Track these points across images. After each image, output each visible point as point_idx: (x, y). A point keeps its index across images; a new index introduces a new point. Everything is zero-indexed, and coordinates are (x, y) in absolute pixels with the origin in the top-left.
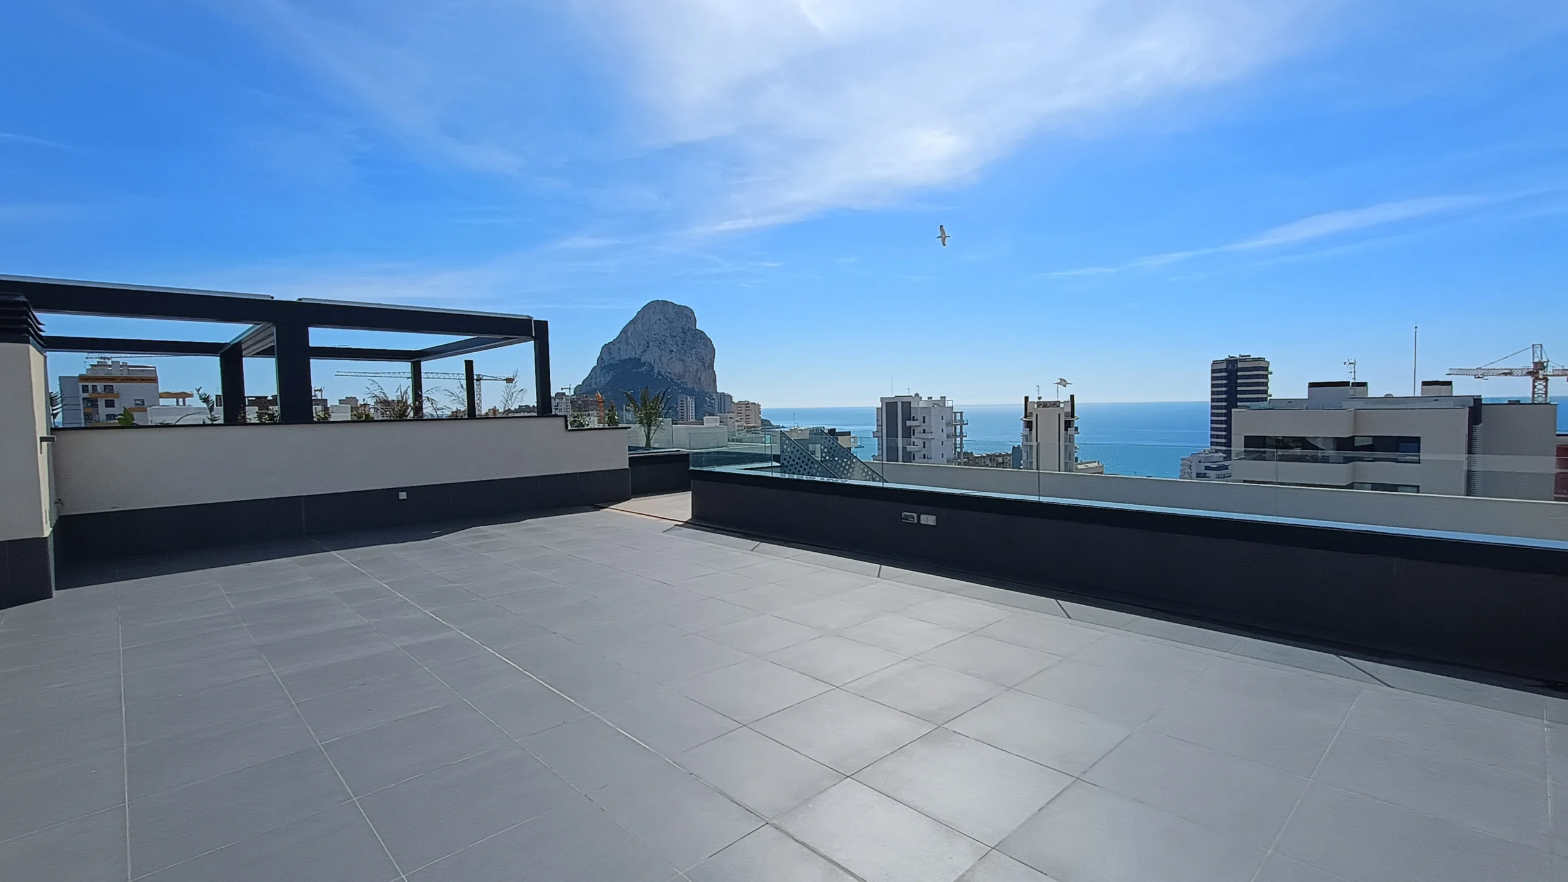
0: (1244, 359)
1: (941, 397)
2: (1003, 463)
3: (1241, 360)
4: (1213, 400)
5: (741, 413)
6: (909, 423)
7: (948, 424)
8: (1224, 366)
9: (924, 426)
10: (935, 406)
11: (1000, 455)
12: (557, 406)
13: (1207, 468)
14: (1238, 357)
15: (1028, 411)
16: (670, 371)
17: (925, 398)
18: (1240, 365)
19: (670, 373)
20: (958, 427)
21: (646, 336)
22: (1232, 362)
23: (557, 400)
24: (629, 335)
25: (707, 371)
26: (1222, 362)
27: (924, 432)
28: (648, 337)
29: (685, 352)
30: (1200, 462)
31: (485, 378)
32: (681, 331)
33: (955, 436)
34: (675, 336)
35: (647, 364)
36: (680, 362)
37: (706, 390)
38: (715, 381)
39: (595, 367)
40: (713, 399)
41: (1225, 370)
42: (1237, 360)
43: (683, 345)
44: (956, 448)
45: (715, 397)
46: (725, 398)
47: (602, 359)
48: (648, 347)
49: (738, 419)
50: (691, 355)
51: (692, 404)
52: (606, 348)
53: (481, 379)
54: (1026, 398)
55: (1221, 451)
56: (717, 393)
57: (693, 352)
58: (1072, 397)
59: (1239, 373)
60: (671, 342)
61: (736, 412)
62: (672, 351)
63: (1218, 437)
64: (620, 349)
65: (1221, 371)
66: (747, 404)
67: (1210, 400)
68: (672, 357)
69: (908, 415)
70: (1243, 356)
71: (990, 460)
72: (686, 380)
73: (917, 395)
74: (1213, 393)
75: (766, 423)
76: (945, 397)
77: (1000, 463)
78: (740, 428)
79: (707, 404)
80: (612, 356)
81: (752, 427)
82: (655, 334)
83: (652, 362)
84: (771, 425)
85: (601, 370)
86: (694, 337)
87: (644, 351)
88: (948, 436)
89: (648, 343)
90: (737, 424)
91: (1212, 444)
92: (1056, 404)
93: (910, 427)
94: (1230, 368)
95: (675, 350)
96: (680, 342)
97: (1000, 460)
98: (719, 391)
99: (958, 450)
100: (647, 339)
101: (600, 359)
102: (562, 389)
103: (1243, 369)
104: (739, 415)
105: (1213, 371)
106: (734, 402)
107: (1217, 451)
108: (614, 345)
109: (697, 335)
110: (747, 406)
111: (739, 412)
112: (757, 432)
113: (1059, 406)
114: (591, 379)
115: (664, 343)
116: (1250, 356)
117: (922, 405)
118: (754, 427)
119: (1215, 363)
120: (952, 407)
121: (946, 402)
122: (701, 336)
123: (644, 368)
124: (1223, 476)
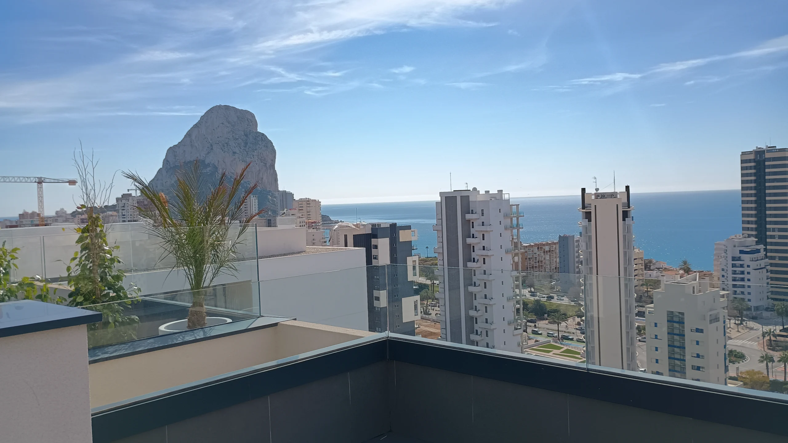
0: (772, 149)
1: (498, 191)
2: (549, 251)
3: (769, 151)
4: (743, 189)
5: (302, 210)
6: (468, 216)
7: (506, 216)
8: (752, 157)
9: (483, 219)
10: (493, 199)
11: (547, 244)
12: (124, 207)
13: (741, 252)
14: (765, 148)
15: (586, 202)
16: (233, 172)
17: (482, 192)
18: (767, 155)
19: (232, 173)
20: (515, 219)
21: (209, 140)
22: (759, 153)
23: (124, 201)
24: (193, 138)
25: (269, 171)
26: (750, 153)
27: (483, 225)
28: (211, 140)
29: (247, 153)
30: (735, 246)
31: (47, 180)
32: (243, 133)
33: (512, 227)
34: (237, 139)
35: (211, 165)
36: (243, 163)
37: (268, 189)
38: (276, 180)
39: (161, 168)
40: (275, 197)
41: (754, 161)
42: (765, 151)
43: (245, 147)
44: (513, 239)
45: (277, 195)
46: (287, 196)
47: (168, 161)
48: (212, 149)
49: (300, 215)
50: (253, 156)
51: (255, 202)
52: (172, 151)
53: (43, 182)
54: (583, 190)
55: (752, 235)
56: (279, 191)
57: (255, 153)
58: (627, 188)
59: (767, 163)
60: (234, 144)
61: (297, 209)
62: (234, 153)
63: (748, 222)
64: (184, 151)
65: (750, 161)
66: (308, 201)
67: (740, 188)
68: (235, 159)
69: (467, 209)
70: (769, 147)
71: (538, 248)
72: (249, 180)
73: (475, 189)
74: (743, 182)
75: (326, 219)
76: (502, 191)
77: (547, 251)
78: (302, 224)
79: (269, 201)
80: (177, 158)
81: (312, 223)
82: (218, 137)
83: (216, 164)
84: (330, 220)
85: (167, 172)
86: (255, 139)
87: (209, 153)
88: (506, 228)
89: (211, 145)
90: (299, 220)
91: (744, 229)
92: (613, 195)
93: (469, 221)
94: (758, 158)
95: (238, 152)
96: (243, 144)
97: (547, 248)
98: (281, 189)
99: (516, 241)
100: (211, 142)
101: (166, 161)
102: (128, 190)
103: (770, 159)
104: (300, 211)
105: (743, 162)
106: (295, 200)
107: (749, 236)
108: (179, 147)
109: (258, 137)
110: (308, 203)
111: (300, 208)
112: (318, 227)
113: (616, 197)
114: (157, 180)
115: (227, 145)
116: (776, 147)
117: (479, 199)
118: (315, 222)
119: (743, 154)
120: (509, 200)
121: (503, 195)
122: (262, 138)
123: (209, 169)
124: (756, 259)
